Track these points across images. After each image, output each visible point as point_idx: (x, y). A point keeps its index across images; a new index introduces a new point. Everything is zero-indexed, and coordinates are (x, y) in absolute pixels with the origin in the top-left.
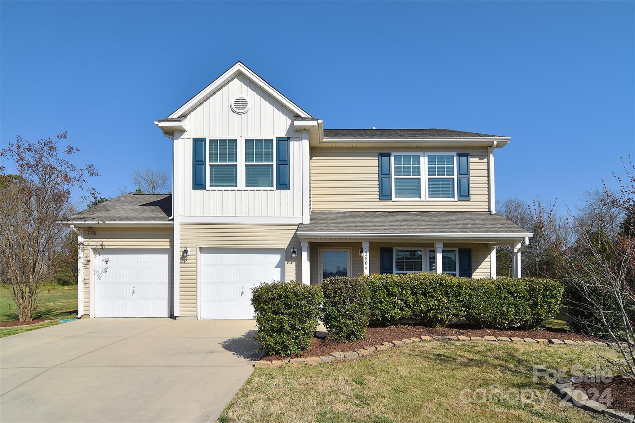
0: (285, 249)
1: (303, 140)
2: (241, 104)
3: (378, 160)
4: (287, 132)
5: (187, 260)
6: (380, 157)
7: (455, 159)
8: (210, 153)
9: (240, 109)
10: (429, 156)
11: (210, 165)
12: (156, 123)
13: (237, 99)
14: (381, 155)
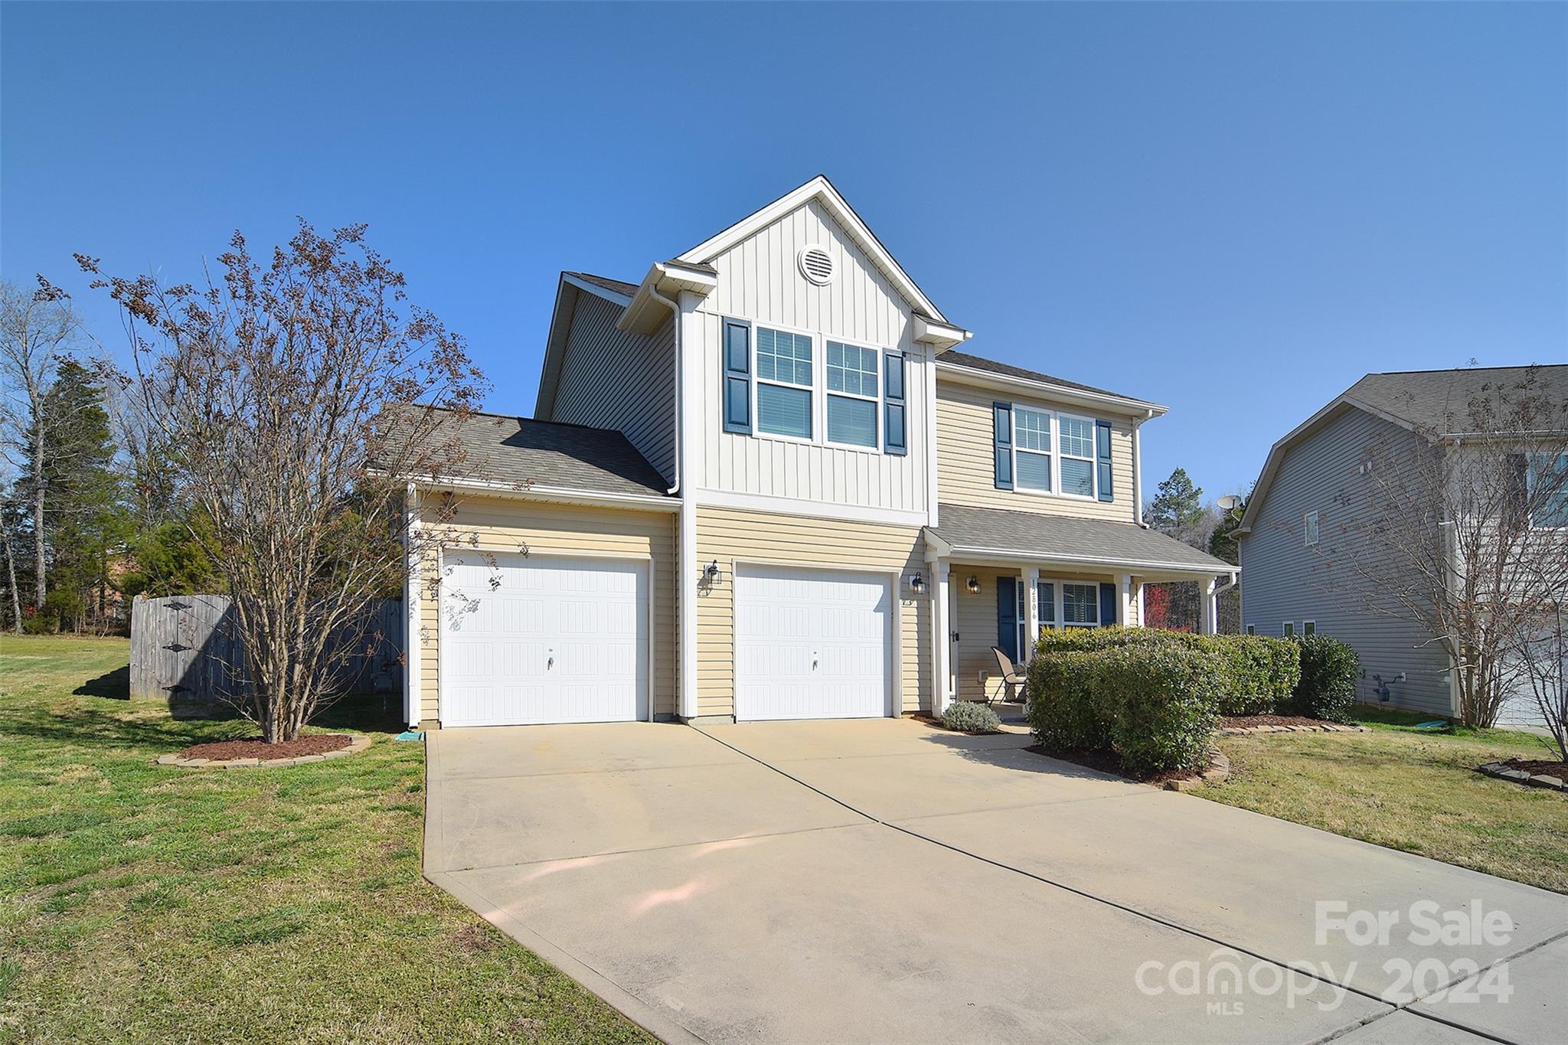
0: (900, 575)
1: (928, 363)
2: (818, 264)
3: (993, 413)
4: (900, 341)
5: (711, 589)
6: (996, 408)
7: (1094, 428)
8: (758, 357)
9: (816, 274)
10: (1061, 419)
11: (758, 383)
12: (660, 267)
13: (811, 252)
14: (996, 406)
